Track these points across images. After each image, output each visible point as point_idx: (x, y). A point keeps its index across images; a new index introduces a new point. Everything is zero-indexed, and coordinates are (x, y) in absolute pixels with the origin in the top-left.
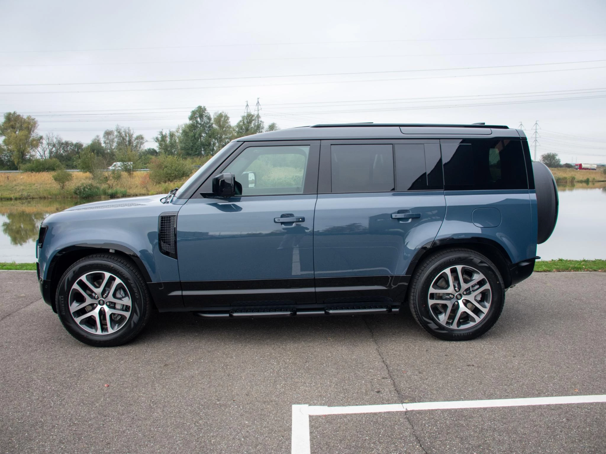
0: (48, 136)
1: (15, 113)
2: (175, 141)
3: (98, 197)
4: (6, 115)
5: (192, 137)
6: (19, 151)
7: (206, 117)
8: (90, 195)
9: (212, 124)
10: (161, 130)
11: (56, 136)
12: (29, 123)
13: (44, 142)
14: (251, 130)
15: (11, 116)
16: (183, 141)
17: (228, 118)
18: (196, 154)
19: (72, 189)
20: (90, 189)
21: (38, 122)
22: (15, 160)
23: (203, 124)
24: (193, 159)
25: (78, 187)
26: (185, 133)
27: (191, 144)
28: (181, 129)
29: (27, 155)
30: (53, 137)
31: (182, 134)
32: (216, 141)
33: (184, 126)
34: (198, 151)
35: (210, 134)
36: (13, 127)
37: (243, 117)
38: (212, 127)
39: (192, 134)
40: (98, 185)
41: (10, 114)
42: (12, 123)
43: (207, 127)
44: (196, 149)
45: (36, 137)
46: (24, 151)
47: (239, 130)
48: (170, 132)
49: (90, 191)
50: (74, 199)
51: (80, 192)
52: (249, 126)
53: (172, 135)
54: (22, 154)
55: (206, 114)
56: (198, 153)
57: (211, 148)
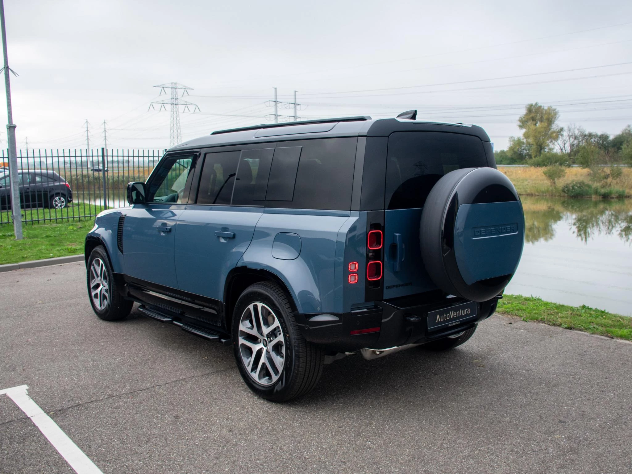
0: (570, 127)
1: (536, 104)
3: (588, 196)
4: (527, 107)
6: (537, 144)
8: (579, 193)
11: (578, 127)
12: (549, 114)
13: (565, 133)
15: (533, 107)
19: (560, 187)
20: (580, 187)
21: (558, 112)
22: (533, 154)
25: (567, 184)
29: (545, 149)
30: (575, 128)
36: (533, 119)
40: (590, 183)
41: (531, 105)
42: (533, 115)
45: (556, 129)
46: (542, 144)
49: (579, 189)
50: (562, 198)
51: (568, 191)
54: (540, 147)
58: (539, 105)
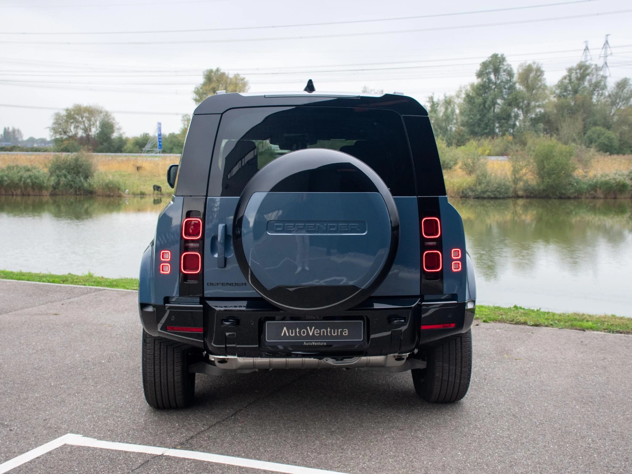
1: (218, 70)
2: (453, 112)
4: (206, 73)
5: (480, 105)
7: (504, 71)
9: (515, 83)
10: (430, 95)
14: (583, 91)
15: (213, 74)
16: (465, 111)
17: (542, 72)
18: (486, 133)
21: (248, 83)
23: (499, 84)
24: (479, 140)
26: (469, 99)
27: (478, 117)
28: (464, 92)
31: (465, 100)
32: (520, 112)
33: (469, 88)
34: (488, 128)
35: (510, 101)
37: (570, 70)
38: (515, 89)
39: (479, 100)
41: (211, 71)
42: (213, 85)
43: (505, 88)
44: (487, 125)
47: (561, 92)
48: (446, 97)
52: (579, 85)
53: (448, 102)
55: (505, 68)
56: (488, 130)
57: (511, 122)
58: (222, 71)
